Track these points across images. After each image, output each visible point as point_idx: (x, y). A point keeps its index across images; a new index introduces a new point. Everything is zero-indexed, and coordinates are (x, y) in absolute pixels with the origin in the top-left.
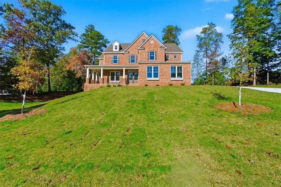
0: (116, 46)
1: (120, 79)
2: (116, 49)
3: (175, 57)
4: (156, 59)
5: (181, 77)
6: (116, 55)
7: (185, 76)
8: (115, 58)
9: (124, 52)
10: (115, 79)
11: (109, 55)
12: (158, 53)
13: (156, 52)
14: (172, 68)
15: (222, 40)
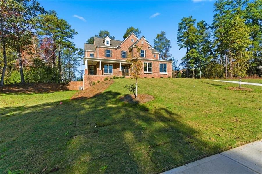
0: (108, 41)
1: (113, 72)
2: (108, 43)
3: (154, 56)
4: (145, 57)
5: (166, 72)
6: (109, 49)
7: (168, 71)
8: (108, 52)
9: (117, 48)
10: (108, 71)
11: (102, 49)
12: (147, 52)
13: (145, 51)
14: (160, 64)
15: (170, 45)
